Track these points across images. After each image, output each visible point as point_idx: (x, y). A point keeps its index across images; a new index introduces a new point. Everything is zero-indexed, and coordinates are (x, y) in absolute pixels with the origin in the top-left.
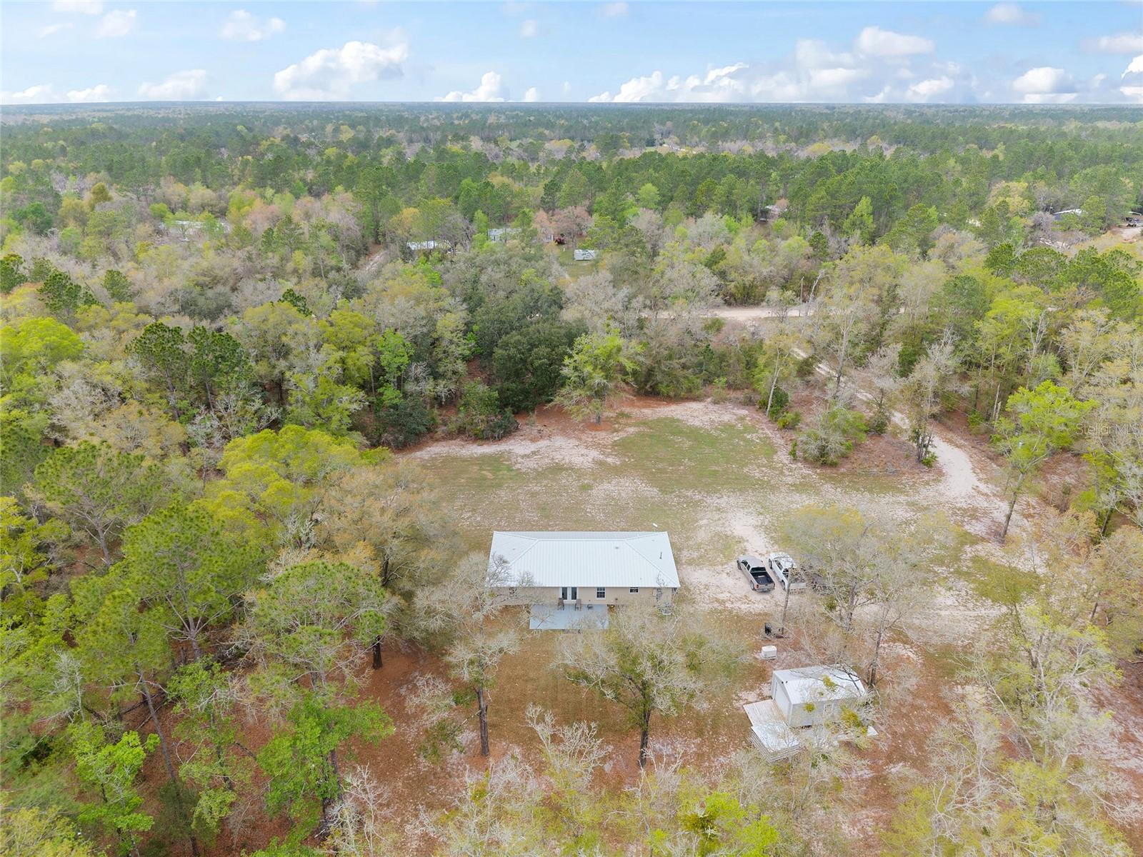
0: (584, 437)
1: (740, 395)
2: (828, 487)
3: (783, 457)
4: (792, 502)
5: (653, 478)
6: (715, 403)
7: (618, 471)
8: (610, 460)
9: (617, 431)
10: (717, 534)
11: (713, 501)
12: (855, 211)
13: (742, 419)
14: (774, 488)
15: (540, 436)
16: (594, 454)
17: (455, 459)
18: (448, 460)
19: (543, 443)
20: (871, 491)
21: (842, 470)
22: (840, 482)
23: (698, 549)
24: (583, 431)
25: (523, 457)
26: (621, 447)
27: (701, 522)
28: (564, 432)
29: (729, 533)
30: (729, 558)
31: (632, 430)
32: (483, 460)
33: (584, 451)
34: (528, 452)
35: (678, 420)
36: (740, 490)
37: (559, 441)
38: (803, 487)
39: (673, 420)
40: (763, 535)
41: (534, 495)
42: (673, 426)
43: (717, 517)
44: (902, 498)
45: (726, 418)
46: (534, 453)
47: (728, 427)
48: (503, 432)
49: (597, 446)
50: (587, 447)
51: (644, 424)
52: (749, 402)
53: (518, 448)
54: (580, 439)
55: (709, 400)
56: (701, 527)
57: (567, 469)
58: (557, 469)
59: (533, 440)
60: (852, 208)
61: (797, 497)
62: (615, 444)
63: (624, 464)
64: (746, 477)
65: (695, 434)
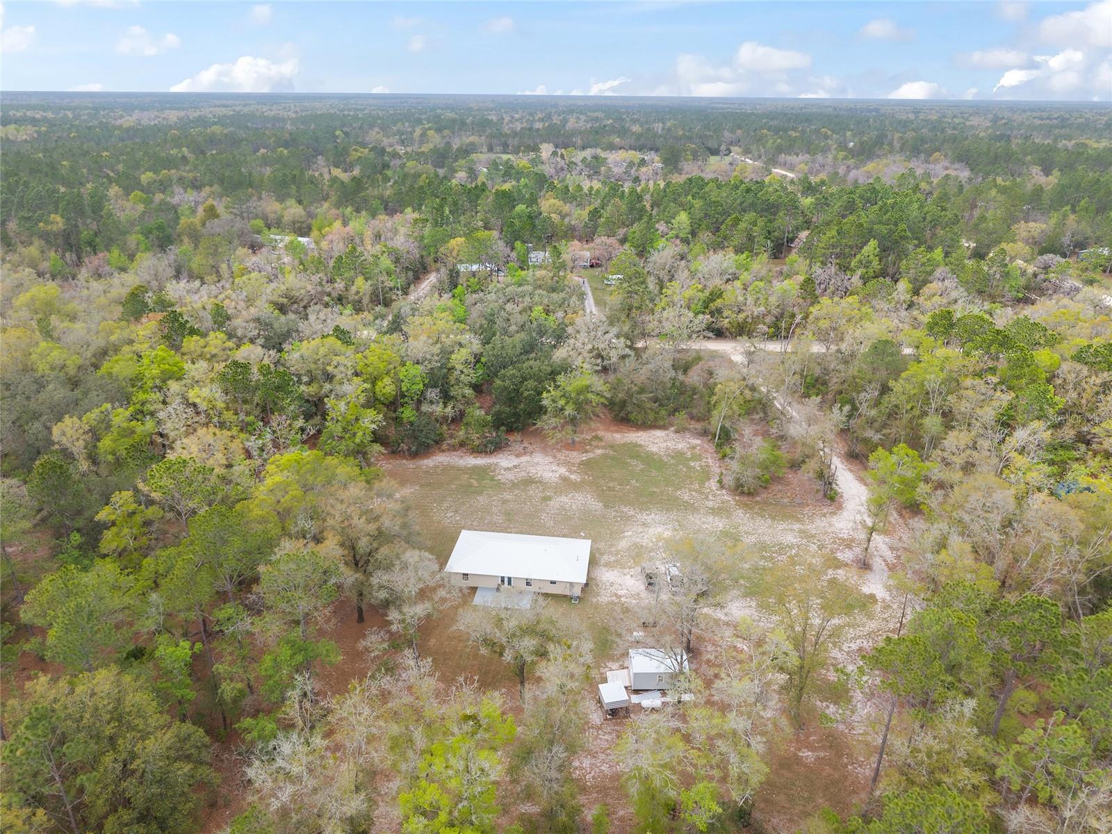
0: (559, 455)
1: (699, 426)
2: (740, 512)
3: (713, 484)
4: (704, 523)
5: (602, 494)
6: (677, 432)
7: (576, 487)
8: (573, 477)
9: (587, 452)
10: (635, 544)
11: (642, 516)
12: (863, 251)
13: (694, 447)
14: (695, 510)
15: (525, 452)
16: (563, 471)
17: (453, 467)
18: (447, 468)
19: (524, 459)
20: (773, 519)
21: (758, 499)
22: (751, 509)
23: (616, 555)
24: (559, 450)
25: (505, 470)
26: (586, 466)
27: (626, 534)
28: (544, 450)
29: (644, 544)
30: (636, 564)
31: (599, 452)
32: (475, 470)
33: (555, 468)
34: (510, 465)
35: (640, 446)
36: (667, 510)
37: (539, 458)
38: (719, 510)
39: (637, 445)
41: (505, 502)
42: (634, 451)
43: (640, 530)
44: (797, 526)
45: (681, 446)
46: (515, 467)
47: (679, 455)
48: (497, 447)
49: (567, 463)
50: (558, 464)
51: (612, 447)
52: (705, 433)
53: (504, 462)
54: (555, 457)
55: (673, 429)
57: (536, 482)
58: (529, 481)
59: (518, 456)
61: (711, 519)
62: (582, 463)
63: (583, 481)
64: (677, 499)
65: (650, 460)
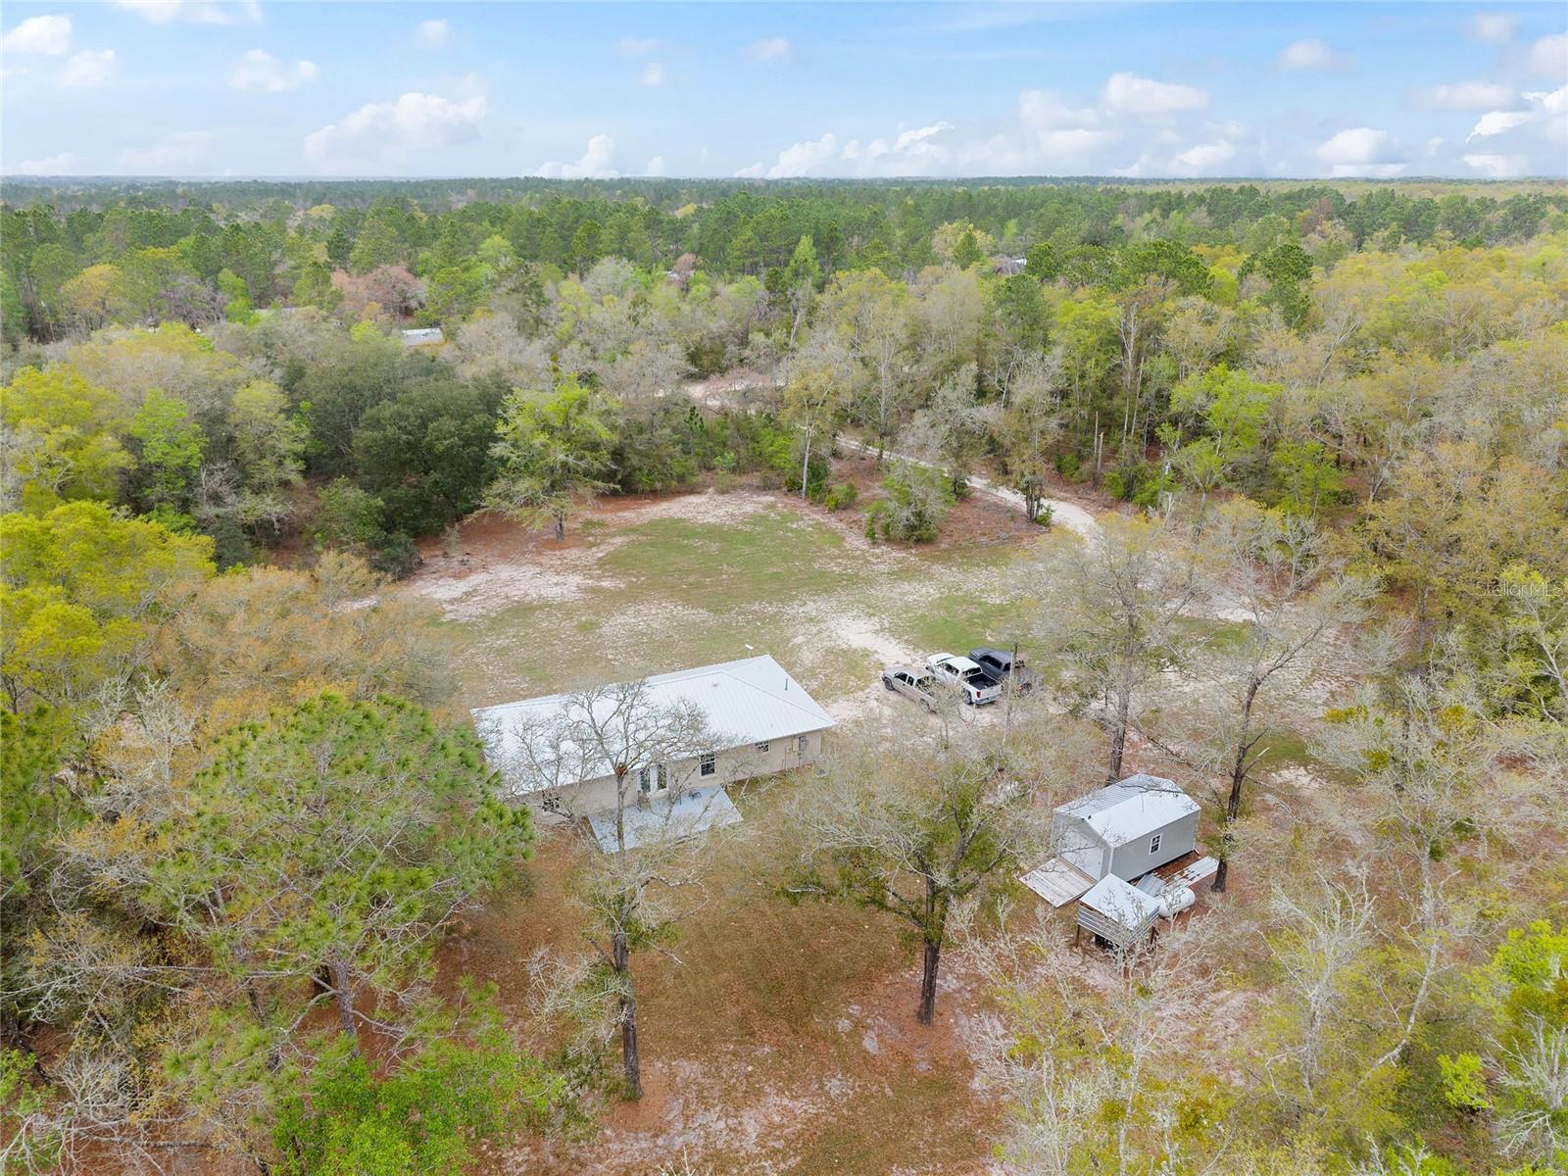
0: (544, 560)
1: (755, 479)
2: (937, 568)
3: (856, 542)
4: (905, 594)
5: (689, 596)
6: (723, 492)
7: (630, 596)
8: (605, 584)
9: (592, 545)
10: (829, 651)
11: (795, 610)
12: (796, 254)
13: (772, 506)
14: (870, 582)
15: (469, 570)
16: (575, 580)
19: (477, 579)
20: (995, 565)
21: (943, 546)
22: (949, 559)
23: (812, 677)
24: (539, 553)
25: (452, 601)
26: (612, 564)
27: (796, 641)
28: (504, 557)
29: (844, 647)
30: (867, 680)
31: (618, 540)
33: (555, 579)
34: (457, 594)
35: (682, 520)
36: (825, 590)
37: (504, 572)
38: (904, 574)
39: (675, 522)
40: (892, 639)
41: (502, 652)
42: (679, 528)
43: (814, 630)
45: (749, 508)
46: (468, 594)
47: (757, 520)
48: (399, 572)
49: (574, 569)
50: (558, 574)
51: (634, 530)
52: (766, 487)
53: (436, 591)
54: (540, 564)
55: (711, 490)
56: (800, 646)
57: (540, 608)
58: (523, 610)
59: (458, 576)
60: (791, 252)
61: (906, 586)
62: (601, 563)
63: (631, 585)
64: (823, 574)
65: (713, 532)
